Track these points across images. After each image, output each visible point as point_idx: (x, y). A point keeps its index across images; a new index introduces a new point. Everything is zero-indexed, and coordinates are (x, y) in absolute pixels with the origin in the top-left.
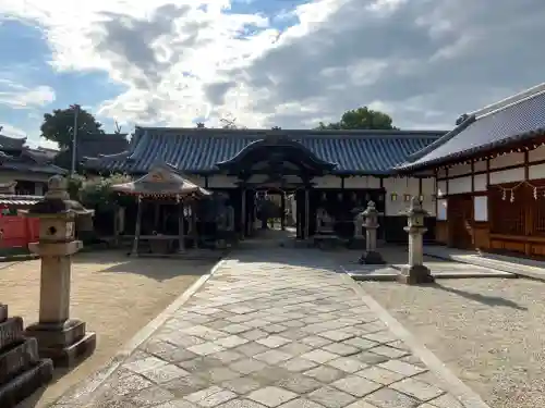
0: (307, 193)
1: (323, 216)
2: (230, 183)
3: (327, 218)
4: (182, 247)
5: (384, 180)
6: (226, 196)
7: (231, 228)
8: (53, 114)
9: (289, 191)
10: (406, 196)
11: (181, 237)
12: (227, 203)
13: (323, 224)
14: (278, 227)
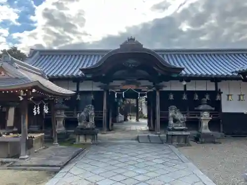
1: (174, 113)
2: (95, 87)
3: (179, 116)
5: (219, 83)
10: (240, 96)
13: (175, 121)
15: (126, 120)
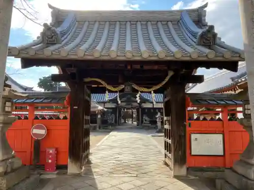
0: (140, 110)
1: (145, 118)
2: (113, 106)
3: (147, 118)
4: (98, 129)
6: (111, 110)
7: (113, 122)
8: (42, 78)
9: (134, 108)
11: (97, 125)
12: (112, 113)
13: (146, 120)
14: (130, 122)
15: (125, 122)
